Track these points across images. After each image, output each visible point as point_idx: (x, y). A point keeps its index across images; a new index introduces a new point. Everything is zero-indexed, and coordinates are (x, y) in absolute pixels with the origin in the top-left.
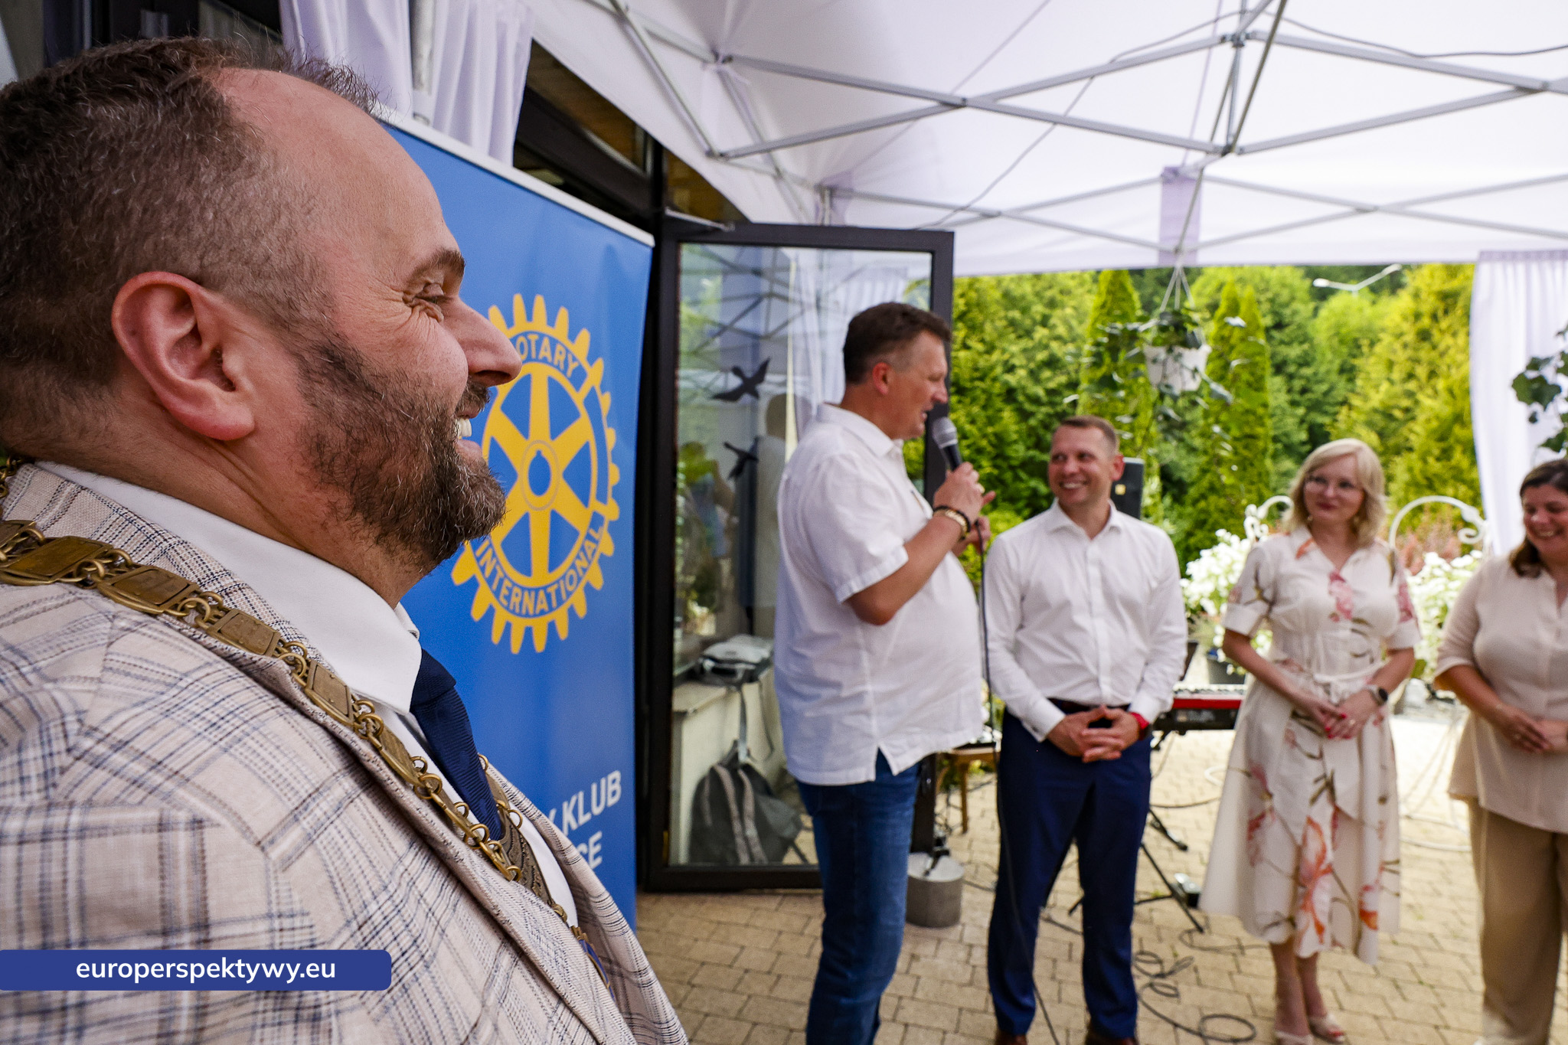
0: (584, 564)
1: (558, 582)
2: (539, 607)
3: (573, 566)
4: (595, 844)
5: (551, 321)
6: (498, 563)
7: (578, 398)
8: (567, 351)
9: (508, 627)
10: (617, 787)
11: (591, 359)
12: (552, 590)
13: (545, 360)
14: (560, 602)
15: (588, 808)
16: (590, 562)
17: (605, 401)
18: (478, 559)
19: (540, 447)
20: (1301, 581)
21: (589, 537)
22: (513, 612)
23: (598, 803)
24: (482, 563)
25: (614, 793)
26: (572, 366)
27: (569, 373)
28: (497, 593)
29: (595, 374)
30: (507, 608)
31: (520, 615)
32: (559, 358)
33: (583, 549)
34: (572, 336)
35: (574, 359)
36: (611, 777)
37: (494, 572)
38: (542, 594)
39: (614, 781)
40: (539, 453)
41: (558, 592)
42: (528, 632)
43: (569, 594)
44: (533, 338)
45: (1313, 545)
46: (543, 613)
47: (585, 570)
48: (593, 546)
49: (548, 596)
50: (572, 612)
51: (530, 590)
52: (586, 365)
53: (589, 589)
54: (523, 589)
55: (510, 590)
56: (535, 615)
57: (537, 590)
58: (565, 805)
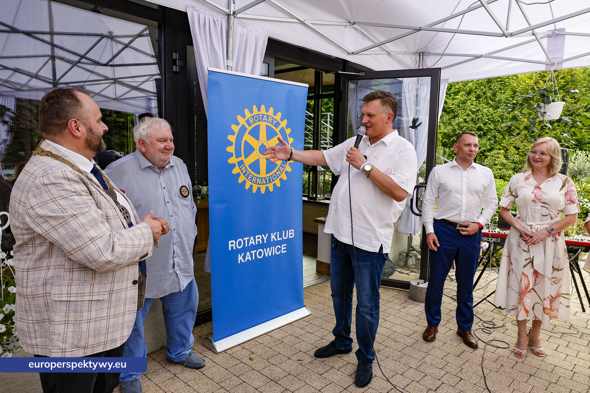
0: (280, 173)
1: (269, 177)
2: (263, 182)
3: (275, 173)
4: (284, 247)
5: (267, 111)
6: (247, 170)
8: (273, 118)
9: (251, 186)
10: (293, 233)
12: (267, 178)
14: (270, 182)
15: (281, 236)
16: (282, 173)
17: (288, 131)
18: (240, 169)
19: (263, 142)
20: (524, 188)
21: (281, 166)
22: (253, 183)
23: (285, 236)
24: (242, 170)
25: (291, 235)
27: (274, 124)
28: (247, 178)
29: (284, 124)
30: (251, 182)
31: (256, 183)
32: (270, 120)
33: (279, 169)
35: (276, 120)
36: (290, 231)
37: (246, 172)
38: (263, 179)
39: (292, 232)
40: (263, 144)
41: (269, 179)
42: (259, 189)
43: (273, 180)
44: (261, 115)
45: (531, 175)
46: (264, 184)
47: (280, 175)
48: (283, 169)
49: (266, 180)
50: (275, 185)
51: (259, 178)
52: (280, 122)
53: (281, 180)
54: (257, 177)
55: (252, 178)
56: (261, 184)
57: (262, 178)
58: (272, 234)
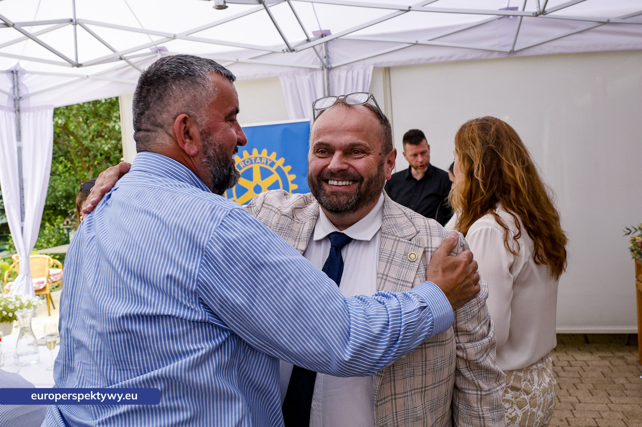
7: (273, 170)
8: (267, 159)
11: (277, 158)
13: (258, 163)
17: (287, 169)
26: (269, 162)
27: (268, 164)
29: (280, 162)
32: (264, 161)
34: (269, 154)
44: (253, 159)
